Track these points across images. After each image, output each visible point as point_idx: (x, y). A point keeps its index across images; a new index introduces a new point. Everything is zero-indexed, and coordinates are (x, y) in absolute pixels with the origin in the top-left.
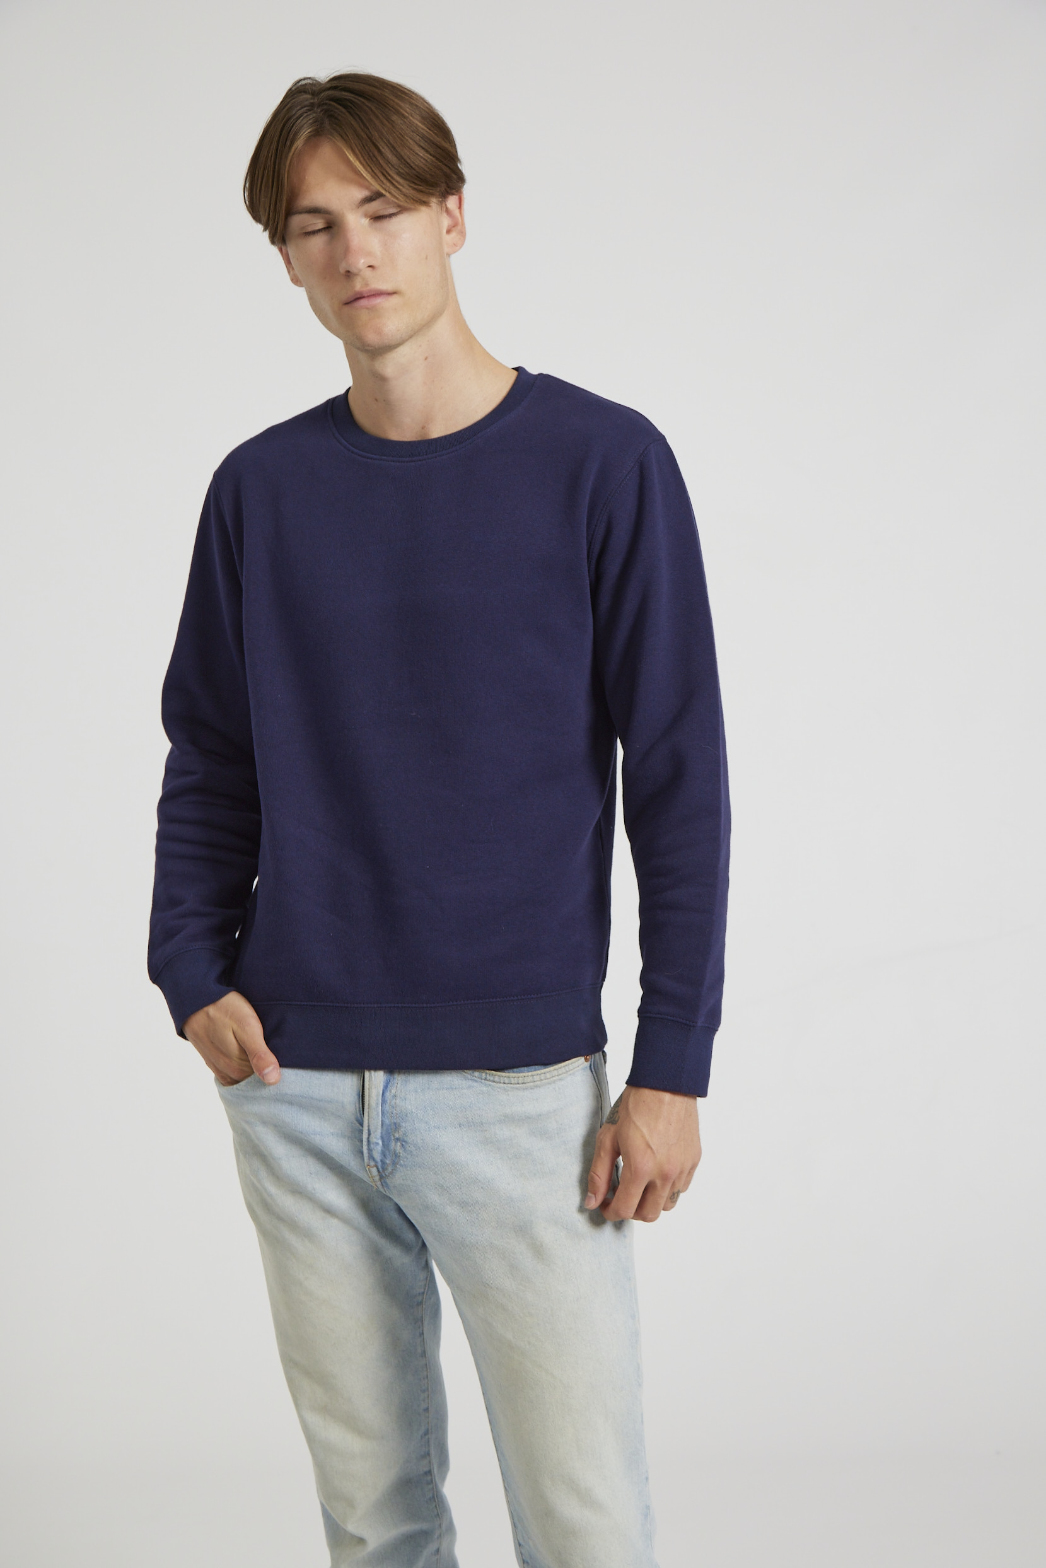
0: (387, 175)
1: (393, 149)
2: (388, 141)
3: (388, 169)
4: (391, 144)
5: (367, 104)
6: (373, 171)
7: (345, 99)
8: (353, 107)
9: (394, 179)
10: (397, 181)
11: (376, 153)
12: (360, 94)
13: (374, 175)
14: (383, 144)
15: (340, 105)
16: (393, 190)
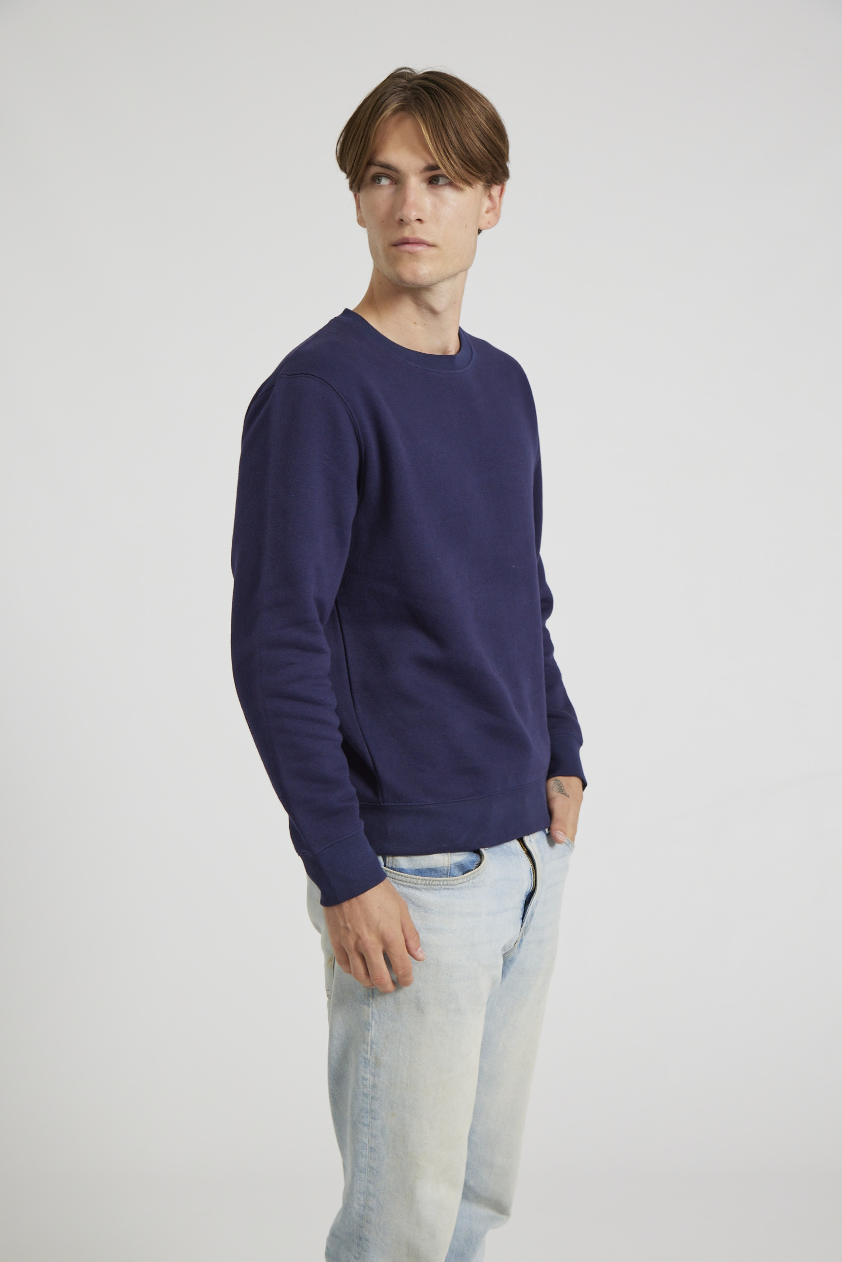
0: (446, 151)
1: (457, 134)
2: (455, 127)
3: (449, 148)
4: (457, 130)
5: (447, 96)
6: (437, 146)
7: (432, 88)
8: (435, 94)
9: (451, 157)
10: (453, 160)
11: (444, 134)
12: (445, 88)
13: (437, 150)
14: (451, 129)
15: (426, 91)
16: (448, 165)
